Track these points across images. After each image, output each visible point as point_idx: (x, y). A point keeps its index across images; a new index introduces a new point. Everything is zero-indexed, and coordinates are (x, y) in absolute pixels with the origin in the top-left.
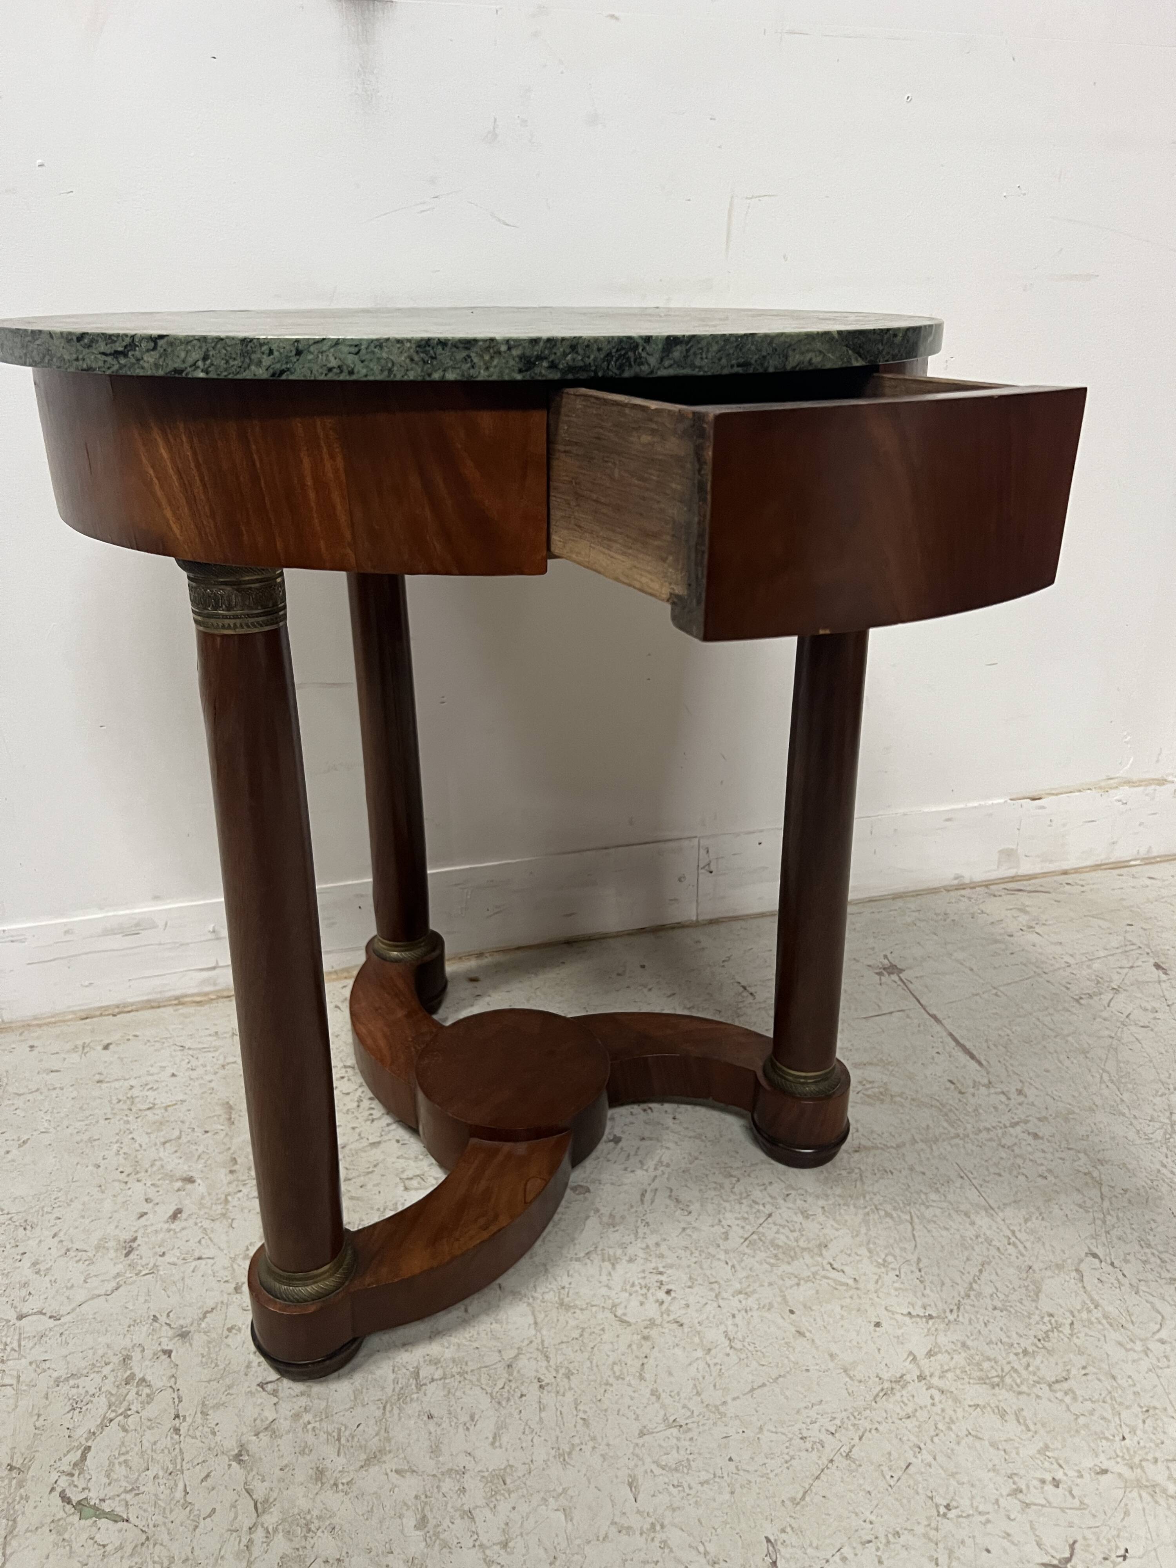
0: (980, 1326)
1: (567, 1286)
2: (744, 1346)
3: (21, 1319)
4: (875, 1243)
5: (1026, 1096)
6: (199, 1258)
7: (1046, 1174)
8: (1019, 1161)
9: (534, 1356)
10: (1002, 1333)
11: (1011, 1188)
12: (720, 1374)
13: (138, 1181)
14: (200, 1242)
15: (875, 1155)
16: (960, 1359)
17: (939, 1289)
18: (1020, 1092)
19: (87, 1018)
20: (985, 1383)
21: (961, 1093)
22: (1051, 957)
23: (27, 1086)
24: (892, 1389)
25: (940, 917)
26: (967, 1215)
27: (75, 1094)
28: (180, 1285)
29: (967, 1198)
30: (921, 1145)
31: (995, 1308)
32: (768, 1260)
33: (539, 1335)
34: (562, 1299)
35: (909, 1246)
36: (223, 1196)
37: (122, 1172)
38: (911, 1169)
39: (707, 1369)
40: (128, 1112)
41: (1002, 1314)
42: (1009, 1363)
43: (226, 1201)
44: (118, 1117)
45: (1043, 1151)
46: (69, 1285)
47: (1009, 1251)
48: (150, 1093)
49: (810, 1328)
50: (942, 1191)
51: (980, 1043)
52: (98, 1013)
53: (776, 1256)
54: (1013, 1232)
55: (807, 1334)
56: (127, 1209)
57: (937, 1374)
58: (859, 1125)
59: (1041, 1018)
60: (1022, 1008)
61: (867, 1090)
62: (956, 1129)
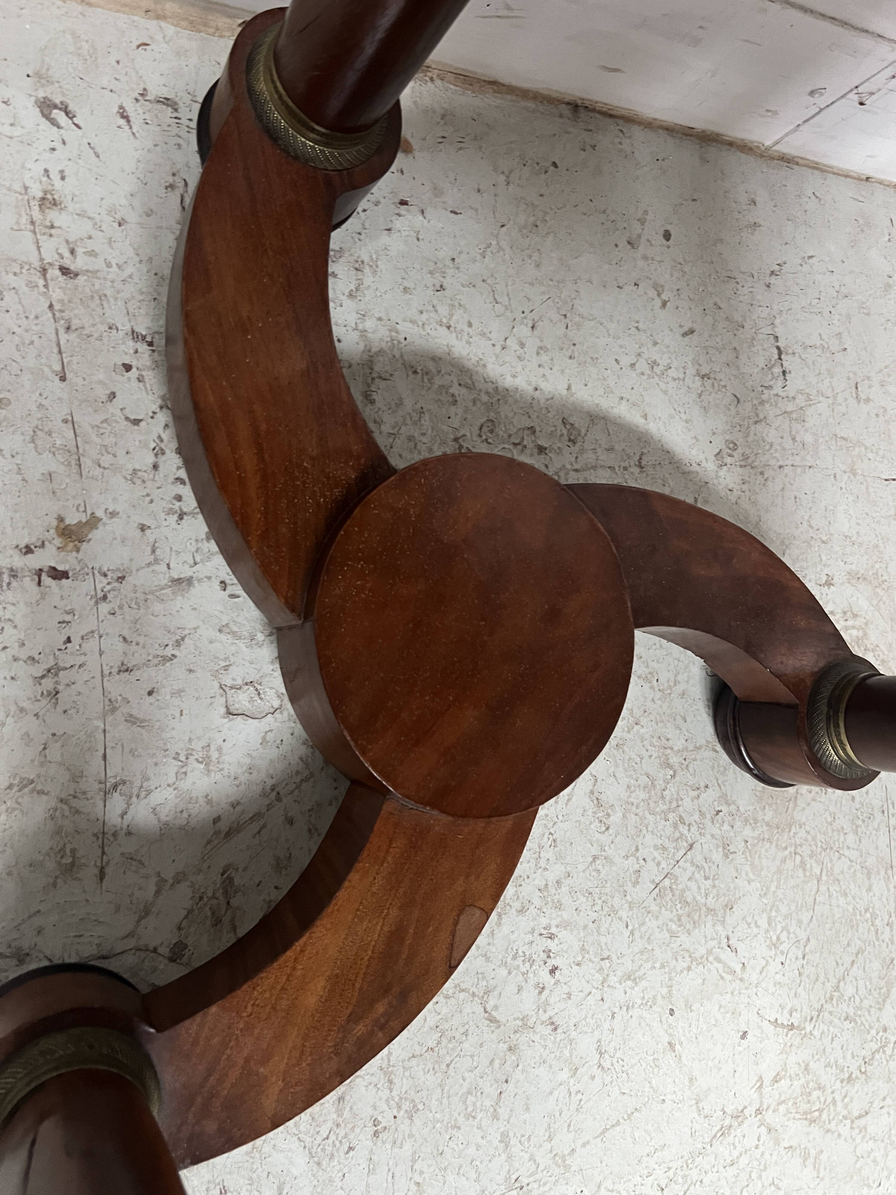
2: (612, 1064)
4: (777, 910)
12: (579, 1108)
17: (812, 985)
24: (730, 1127)
26: (870, 875)
29: (877, 847)
31: (847, 1018)
32: (670, 925)
35: (806, 917)
41: (849, 1026)
49: (683, 1039)
53: (680, 918)
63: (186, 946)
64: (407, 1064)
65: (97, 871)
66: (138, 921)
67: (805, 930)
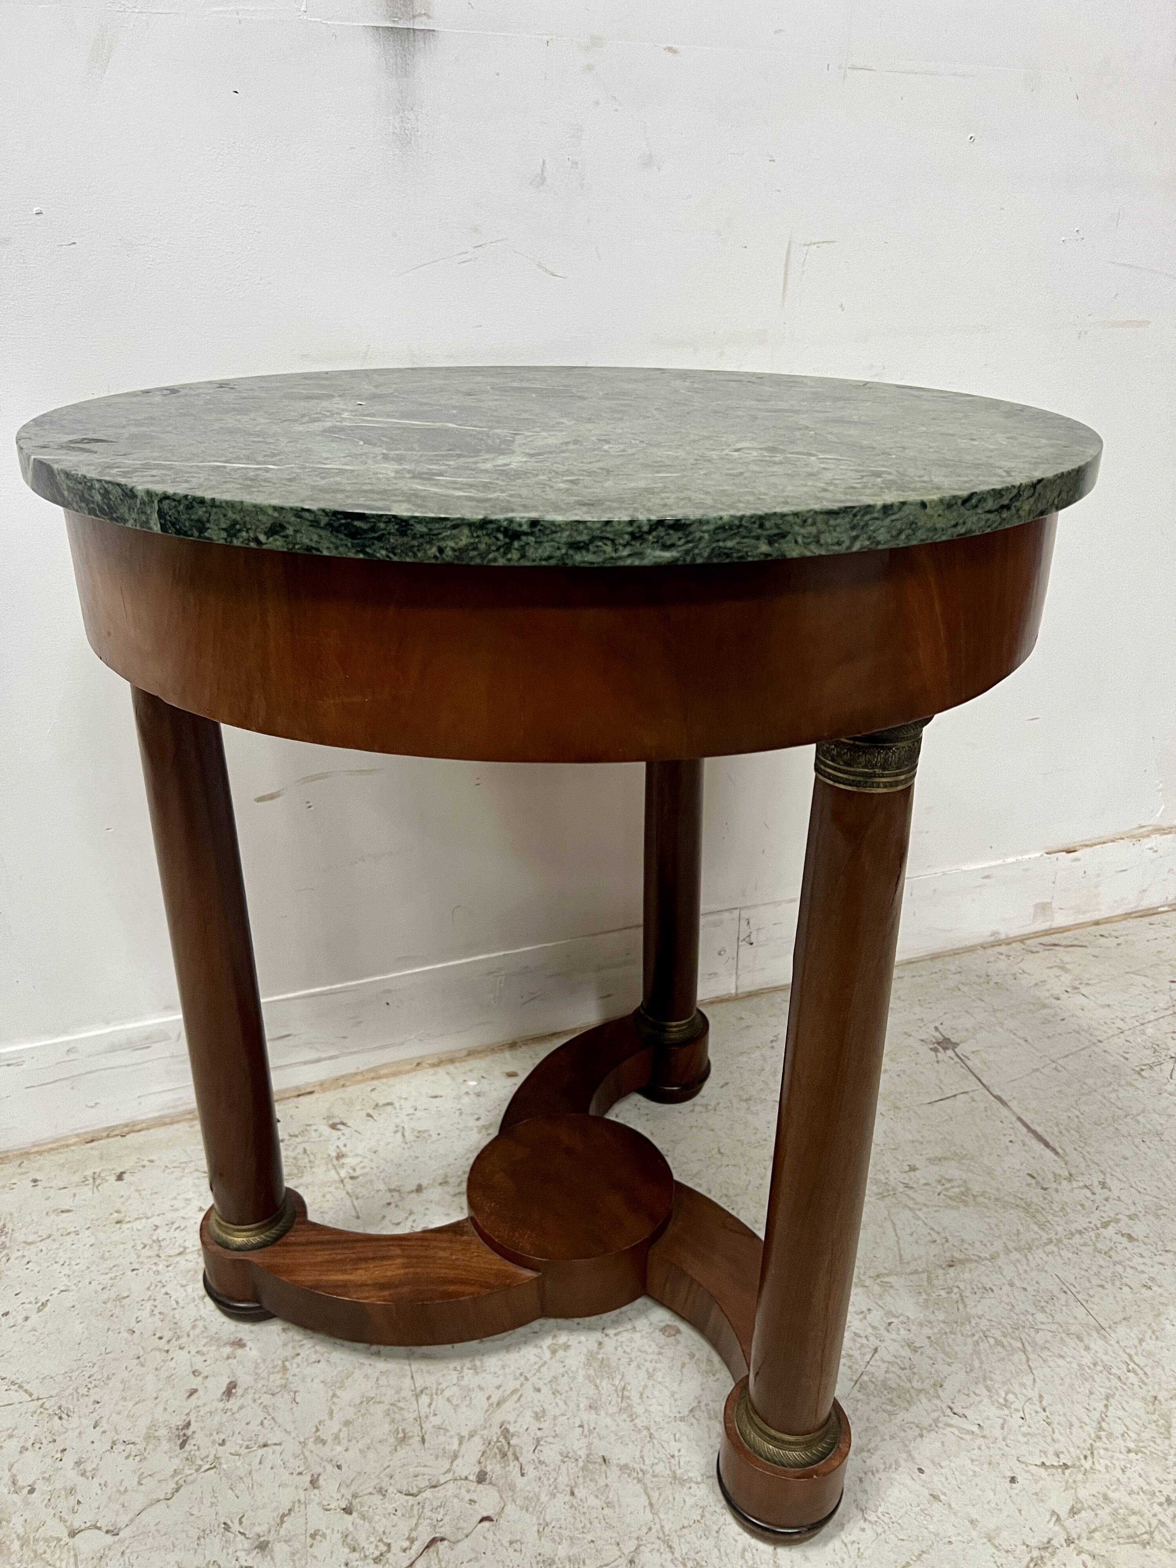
0: (1118, 1473)
1: (676, 1454)
2: (879, 1518)
3: (73, 1536)
4: (991, 1380)
5: (1110, 1190)
6: (265, 1445)
7: (1150, 1284)
8: (1119, 1269)
9: (656, 1546)
10: (1141, 1480)
11: (1117, 1303)
12: (860, 1556)
13: (181, 1348)
14: (262, 1424)
15: (971, 1270)
16: (1104, 1514)
17: (1068, 1430)
18: (1103, 1185)
19: (92, 1141)
20: (1135, 1542)
21: (1045, 1189)
22: (1102, 1022)
23: (36, 1233)
24: (1042, 1557)
25: (982, 980)
26: (1080, 1338)
27: (92, 1240)
28: (248, 1480)
29: (1075, 1318)
30: (1015, 1255)
31: (1129, 1451)
32: (884, 1407)
33: (657, 1520)
34: (674, 1472)
35: (1028, 1380)
36: (280, 1363)
37: (160, 1338)
38: (1012, 1285)
39: (845, 1549)
40: (156, 1260)
41: (1138, 1457)
42: (1155, 1515)
43: (285, 1369)
44: (146, 1267)
45: (1142, 1256)
46: (122, 1489)
47: (1130, 1381)
48: (177, 1234)
49: (944, 1490)
50: (1048, 1310)
51: (1051, 1127)
52: (105, 1134)
53: (891, 1400)
54: (1130, 1356)
55: (942, 1497)
56: (174, 1387)
57: (1084, 1535)
58: (947, 1234)
59: (1107, 1095)
60: (1085, 1083)
61: (947, 1190)
62: (1047, 1233)
63: (486, 1473)
64: (679, 1533)
65: (419, 1439)
66: (452, 1462)
67: (1033, 1389)
